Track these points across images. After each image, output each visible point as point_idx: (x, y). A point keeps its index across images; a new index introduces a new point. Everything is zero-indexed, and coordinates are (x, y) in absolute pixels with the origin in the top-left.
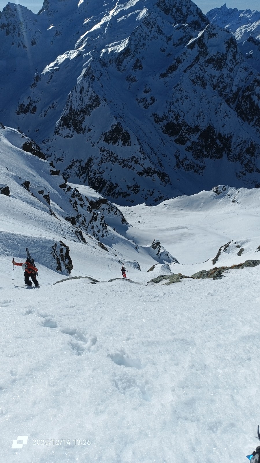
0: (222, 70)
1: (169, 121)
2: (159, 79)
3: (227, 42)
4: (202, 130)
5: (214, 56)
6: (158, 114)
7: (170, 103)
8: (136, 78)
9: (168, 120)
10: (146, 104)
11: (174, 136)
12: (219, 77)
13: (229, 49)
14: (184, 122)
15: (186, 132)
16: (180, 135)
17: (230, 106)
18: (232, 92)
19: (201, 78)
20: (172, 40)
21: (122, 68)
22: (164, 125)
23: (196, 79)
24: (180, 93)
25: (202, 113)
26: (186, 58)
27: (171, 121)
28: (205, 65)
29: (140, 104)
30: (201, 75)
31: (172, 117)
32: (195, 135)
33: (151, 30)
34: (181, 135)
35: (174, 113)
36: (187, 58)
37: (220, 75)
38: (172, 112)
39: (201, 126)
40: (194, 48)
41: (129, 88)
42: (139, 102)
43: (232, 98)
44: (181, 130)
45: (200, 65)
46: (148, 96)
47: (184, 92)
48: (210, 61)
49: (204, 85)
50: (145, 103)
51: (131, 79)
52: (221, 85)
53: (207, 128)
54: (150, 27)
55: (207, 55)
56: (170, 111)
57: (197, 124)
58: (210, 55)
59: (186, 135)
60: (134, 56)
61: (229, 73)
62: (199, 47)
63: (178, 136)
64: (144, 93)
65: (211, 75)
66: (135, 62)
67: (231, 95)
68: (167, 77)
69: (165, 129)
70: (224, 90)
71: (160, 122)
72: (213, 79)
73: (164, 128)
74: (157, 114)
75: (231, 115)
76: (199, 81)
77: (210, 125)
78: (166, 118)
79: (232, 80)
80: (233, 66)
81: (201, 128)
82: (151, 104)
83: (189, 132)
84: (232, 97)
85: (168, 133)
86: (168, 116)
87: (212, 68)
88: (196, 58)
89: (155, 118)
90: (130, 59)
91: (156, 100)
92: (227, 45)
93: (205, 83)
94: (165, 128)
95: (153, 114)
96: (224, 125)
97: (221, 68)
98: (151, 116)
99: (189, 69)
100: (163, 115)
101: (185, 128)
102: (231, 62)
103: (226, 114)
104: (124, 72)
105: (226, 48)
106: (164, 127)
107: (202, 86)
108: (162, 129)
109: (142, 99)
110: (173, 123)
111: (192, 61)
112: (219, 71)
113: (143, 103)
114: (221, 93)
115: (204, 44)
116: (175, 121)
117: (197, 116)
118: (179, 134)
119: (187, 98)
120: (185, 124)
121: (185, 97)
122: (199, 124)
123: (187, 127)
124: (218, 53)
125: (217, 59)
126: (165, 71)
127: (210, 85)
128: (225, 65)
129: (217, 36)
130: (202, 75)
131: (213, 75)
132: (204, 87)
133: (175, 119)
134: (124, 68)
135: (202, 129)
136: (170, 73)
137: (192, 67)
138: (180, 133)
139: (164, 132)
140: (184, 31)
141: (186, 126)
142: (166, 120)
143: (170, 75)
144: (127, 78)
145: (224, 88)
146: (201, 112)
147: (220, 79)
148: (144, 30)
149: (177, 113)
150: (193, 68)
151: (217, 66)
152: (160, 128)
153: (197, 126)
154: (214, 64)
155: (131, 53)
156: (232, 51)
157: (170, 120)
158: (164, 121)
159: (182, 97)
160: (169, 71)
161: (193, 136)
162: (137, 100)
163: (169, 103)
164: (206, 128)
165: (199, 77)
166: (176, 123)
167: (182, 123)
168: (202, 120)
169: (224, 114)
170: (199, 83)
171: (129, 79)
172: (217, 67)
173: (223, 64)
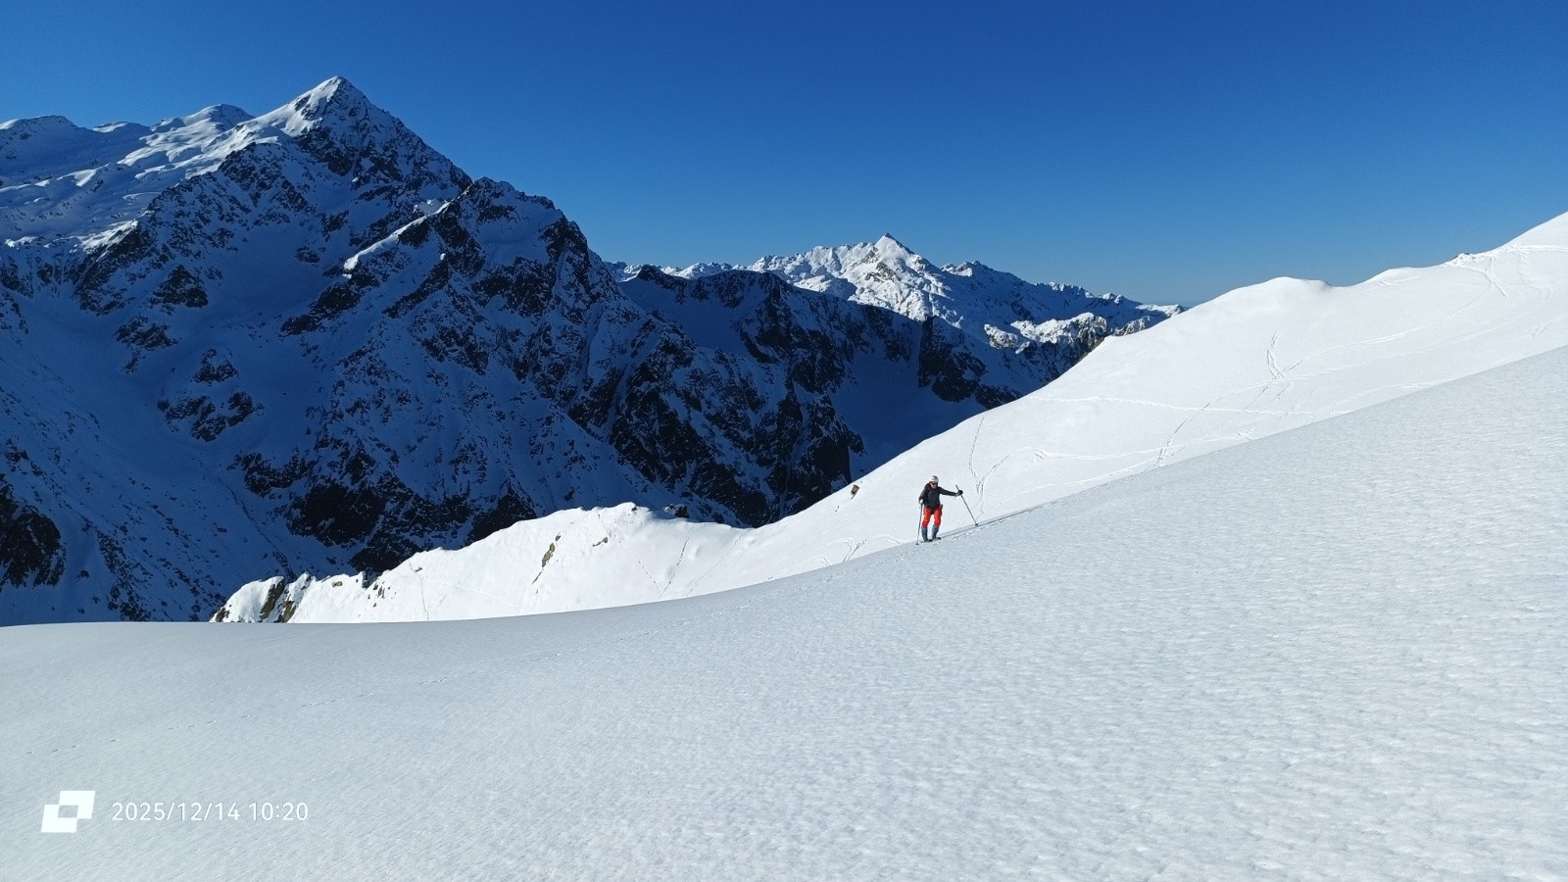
0: (540, 315)
1: (321, 482)
2: (280, 336)
3: (548, 233)
4: (477, 513)
5: (506, 269)
6: (264, 458)
7: (325, 414)
8: (168, 334)
9: (315, 479)
10: (208, 422)
11: (346, 541)
12: (533, 336)
13: (558, 254)
14: (391, 483)
15: (406, 524)
16: (376, 537)
17: (589, 431)
18: (590, 385)
19: (461, 337)
20: (345, 228)
21: (107, 300)
22: (297, 498)
23: (442, 338)
24: (373, 383)
25: (473, 449)
26: (394, 270)
27: (328, 481)
28: (476, 299)
29: (175, 422)
30: (460, 327)
31: (332, 465)
32: (450, 531)
33: (258, 195)
34: (380, 534)
35: (341, 449)
36: (397, 272)
37: (535, 330)
38: (331, 446)
39: (473, 495)
40: (424, 244)
41: (129, 367)
42: (172, 415)
43: (593, 405)
44: (382, 517)
45: (452, 294)
46: (217, 394)
47: (392, 378)
48: (494, 285)
49: (475, 358)
50: (202, 417)
51: (144, 336)
52: (544, 361)
53: (500, 502)
54: (255, 184)
55: (478, 266)
56: (323, 444)
57: (454, 490)
58: (492, 267)
59: (407, 536)
60: (164, 258)
61: (569, 323)
62: (447, 242)
63: (368, 539)
64: (202, 379)
65: (505, 330)
66: (166, 279)
67: (587, 395)
68: (314, 328)
69: (301, 513)
70: (559, 379)
71: (274, 490)
72: (510, 341)
73: (296, 513)
74: (259, 457)
75: (595, 458)
76: (455, 347)
77: (510, 491)
78: (303, 469)
79: (583, 346)
80: (581, 305)
81: (476, 503)
82: (234, 421)
83: (419, 520)
84: (592, 399)
85: (315, 532)
86: (313, 463)
87: (505, 306)
88: (435, 270)
89: (251, 472)
90: (144, 267)
91: (261, 407)
92: (549, 241)
93: (478, 354)
94: (299, 511)
95: (238, 459)
96: (571, 494)
97: (535, 307)
98: (231, 467)
99: (411, 307)
100: (288, 460)
101: (402, 505)
102: (572, 291)
103: (573, 454)
104: (114, 311)
105: (548, 248)
106: (295, 506)
107: (471, 363)
108: (288, 515)
109: (186, 403)
110: (336, 489)
111: (420, 281)
112: (532, 317)
113: (194, 418)
114: (549, 389)
115: (464, 234)
116: (347, 481)
117: (452, 462)
118: (374, 532)
119: (402, 399)
120: (399, 490)
121: (396, 397)
122: (464, 491)
123: (409, 505)
124: (519, 260)
125: (520, 278)
126: (307, 311)
127: (503, 362)
128: (552, 300)
129: (511, 214)
130: (465, 328)
131: (511, 328)
132: (476, 366)
133: (348, 470)
134: (113, 299)
135: (477, 510)
136: (327, 315)
137: (420, 301)
138: (379, 526)
139: (296, 527)
140: (391, 202)
141: (404, 498)
142: (304, 479)
143: (326, 322)
144: (121, 330)
145: (559, 371)
146: (470, 445)
147: (540, 343)
148: (224, 190)
149: (354, 449)
150: (426, 304)
151: (520, 300)
152: (277, 511)
153: (457, 500)
154: (508, 295)
155: (153, 250)
156: (570, 260)
157: (323, 477)
158: (296, 483)
159: (380, 395)
160: (324, 311)
161: (440, 536)
162: (163, 406)
163: (318, 415)
164: (495, 506)
165: (453, 333)
166: (351, 488)
167: (385, 487)
168: (473, 477)
169: (566, 454)
170: (455, 354)
171: (132, 335)
172: (523, 304)
173: (541, 295)
